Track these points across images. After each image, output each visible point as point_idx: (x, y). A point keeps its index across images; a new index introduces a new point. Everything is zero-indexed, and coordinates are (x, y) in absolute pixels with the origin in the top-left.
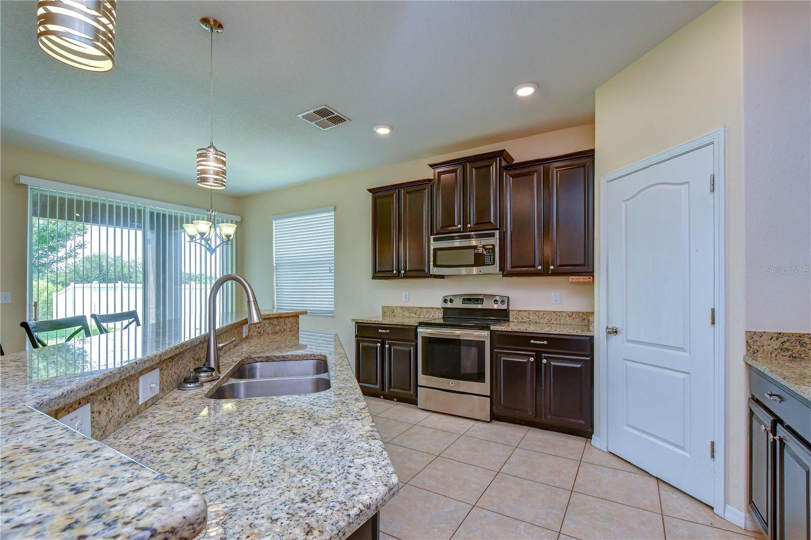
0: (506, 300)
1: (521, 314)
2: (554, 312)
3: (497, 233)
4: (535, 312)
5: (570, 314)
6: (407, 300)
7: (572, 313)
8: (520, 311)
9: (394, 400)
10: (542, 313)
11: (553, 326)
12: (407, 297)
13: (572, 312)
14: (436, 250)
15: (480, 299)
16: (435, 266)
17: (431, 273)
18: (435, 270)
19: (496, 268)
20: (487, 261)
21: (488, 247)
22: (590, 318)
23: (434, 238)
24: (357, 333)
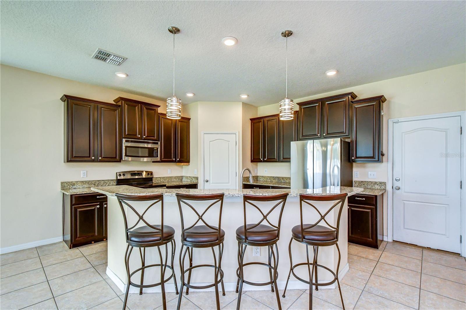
0: (150, 173)
1: (157, 179)
2: (170, 177)
3: (159, 143)
4: (163, 178)
6: (85, 176)
7: (176, 177)
8: (157, 177)
9: (92, 243)
10: (165, 178)
11: (169, 183)
12: (86, 174)
14: (126, 147)
15: (140, 173)
16: (126, 155)
17: (123, 160)
18: (126, 158)
19: (158, 159)
20: (155, 155)
21: (155, 149)
22: (181, 178)
23: (126, 140)
24: (74, 202)
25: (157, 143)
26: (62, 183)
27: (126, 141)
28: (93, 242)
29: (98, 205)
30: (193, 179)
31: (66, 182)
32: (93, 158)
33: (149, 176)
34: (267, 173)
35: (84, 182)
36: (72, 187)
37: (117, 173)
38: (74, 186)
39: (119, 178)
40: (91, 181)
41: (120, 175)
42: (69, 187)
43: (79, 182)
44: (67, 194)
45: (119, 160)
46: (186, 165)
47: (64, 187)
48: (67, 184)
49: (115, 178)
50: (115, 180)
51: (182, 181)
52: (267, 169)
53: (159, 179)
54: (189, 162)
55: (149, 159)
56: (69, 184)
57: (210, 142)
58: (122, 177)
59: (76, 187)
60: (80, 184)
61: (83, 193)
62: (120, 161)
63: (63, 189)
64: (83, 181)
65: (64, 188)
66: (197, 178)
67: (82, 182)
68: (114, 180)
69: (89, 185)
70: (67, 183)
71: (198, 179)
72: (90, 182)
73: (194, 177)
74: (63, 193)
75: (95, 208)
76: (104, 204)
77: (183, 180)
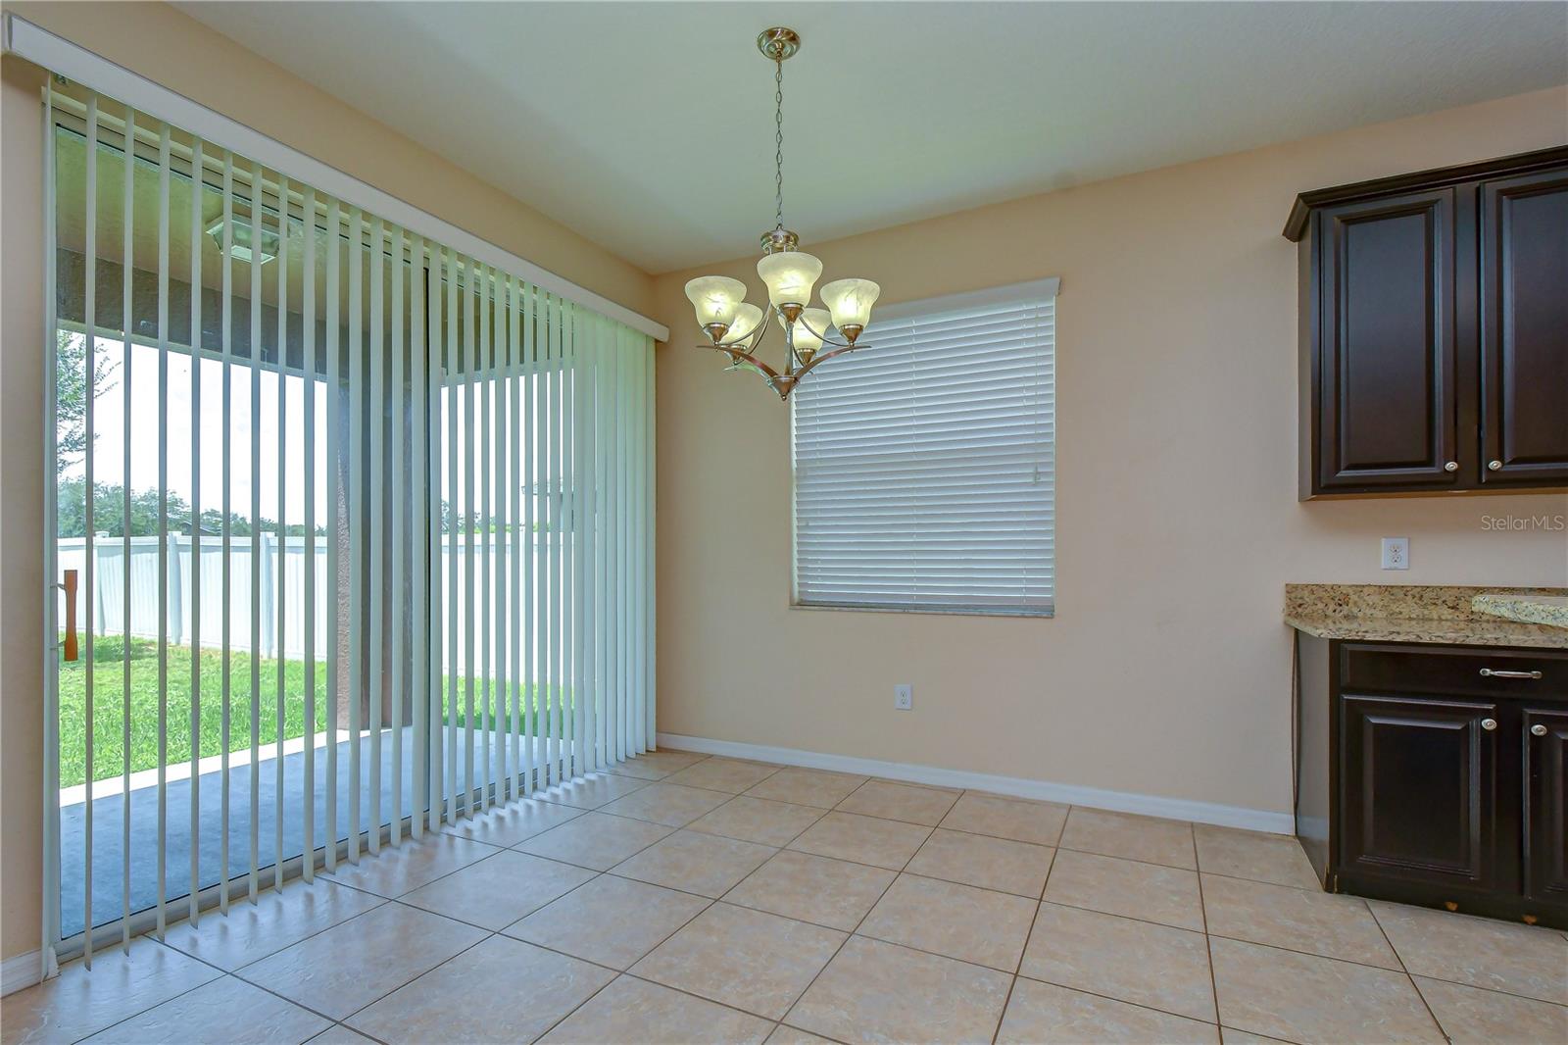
6: (1403, 564)
12: (1404, 556)
24: (1346, 679)
26: (1291, 589)
28: (1453, 906)
29: (1487, 714)
31: (1307, 586)
32: (1451, 466)
35: (1395, 591)
36: (1339, 609)
38: (1344, 606)
40: (1434, 588)
42: (1321, 606)
43: (1371, 590)
44: (1315, 633)
47: (1300, 606)
48: (1312, 592)
56: (1323, 594)
59: (1355, 610)
60: (1376, 599)
61: (1399, 639)
63: (1298, 616)
64: (1392, 587)
65: (1300, 610)
67: (1389, 589)
69: (1425, 606)
70: (1312, 589)
72: (1428, 595)
74: (1297, 631)
75: (1466, 729)
76: (1526, 719)
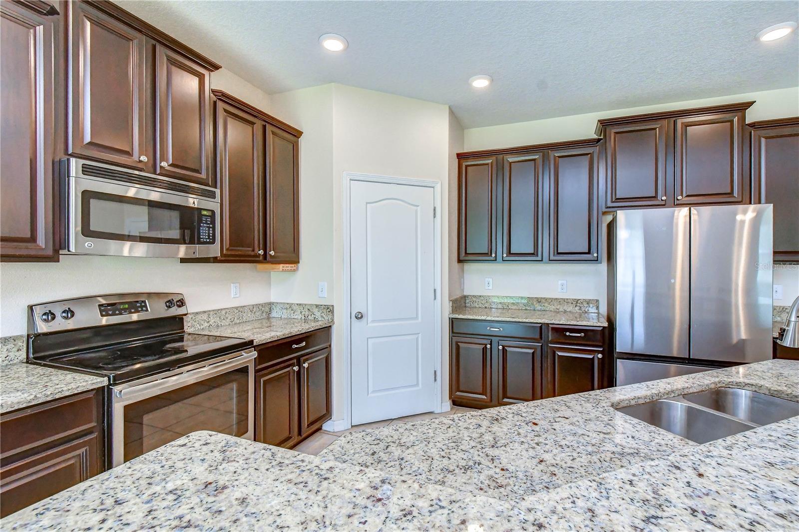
0: (175, 302)
1: (199, 317)
2: (237, 308)
4: (217, 312)
5: (251, 308)
7: (253, 307)
8: (197, 313)
10: (224, 312)
13: (253, 305)
14: (87, 196)
15: (135, 302)
16: (87, 232)
17: (72, 248)
18: (89, 244)
19: (215, 250)
20: (204, 236)
21: (205, 213)
22: (267, 309)
23: (84, 166)
25: (212, 195)
27: (86, 170)
30: (315, 310)
33: (175, 311)
34: (491, 288)
37: (31, 308)
39: (43, 327)
41: (50, 316)
45: (50, 252)
46: (288, 271)
49: (21, 329)
50: (22, 336)
51: (269, 318)
52: (491, 280)
53: (205, 317)
54: (298, 262)
55: (182, 250)
57: (368, 205)
58: (60, 324)
62: (53, 258)
66: (330, 309)
68: (15, 339)
71: (332, 312)
73: (317, 306)
77: (274, 314)
